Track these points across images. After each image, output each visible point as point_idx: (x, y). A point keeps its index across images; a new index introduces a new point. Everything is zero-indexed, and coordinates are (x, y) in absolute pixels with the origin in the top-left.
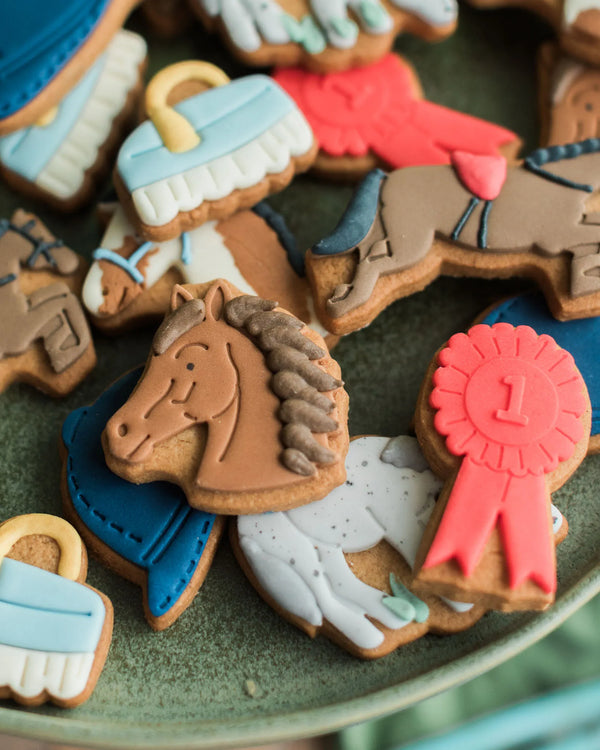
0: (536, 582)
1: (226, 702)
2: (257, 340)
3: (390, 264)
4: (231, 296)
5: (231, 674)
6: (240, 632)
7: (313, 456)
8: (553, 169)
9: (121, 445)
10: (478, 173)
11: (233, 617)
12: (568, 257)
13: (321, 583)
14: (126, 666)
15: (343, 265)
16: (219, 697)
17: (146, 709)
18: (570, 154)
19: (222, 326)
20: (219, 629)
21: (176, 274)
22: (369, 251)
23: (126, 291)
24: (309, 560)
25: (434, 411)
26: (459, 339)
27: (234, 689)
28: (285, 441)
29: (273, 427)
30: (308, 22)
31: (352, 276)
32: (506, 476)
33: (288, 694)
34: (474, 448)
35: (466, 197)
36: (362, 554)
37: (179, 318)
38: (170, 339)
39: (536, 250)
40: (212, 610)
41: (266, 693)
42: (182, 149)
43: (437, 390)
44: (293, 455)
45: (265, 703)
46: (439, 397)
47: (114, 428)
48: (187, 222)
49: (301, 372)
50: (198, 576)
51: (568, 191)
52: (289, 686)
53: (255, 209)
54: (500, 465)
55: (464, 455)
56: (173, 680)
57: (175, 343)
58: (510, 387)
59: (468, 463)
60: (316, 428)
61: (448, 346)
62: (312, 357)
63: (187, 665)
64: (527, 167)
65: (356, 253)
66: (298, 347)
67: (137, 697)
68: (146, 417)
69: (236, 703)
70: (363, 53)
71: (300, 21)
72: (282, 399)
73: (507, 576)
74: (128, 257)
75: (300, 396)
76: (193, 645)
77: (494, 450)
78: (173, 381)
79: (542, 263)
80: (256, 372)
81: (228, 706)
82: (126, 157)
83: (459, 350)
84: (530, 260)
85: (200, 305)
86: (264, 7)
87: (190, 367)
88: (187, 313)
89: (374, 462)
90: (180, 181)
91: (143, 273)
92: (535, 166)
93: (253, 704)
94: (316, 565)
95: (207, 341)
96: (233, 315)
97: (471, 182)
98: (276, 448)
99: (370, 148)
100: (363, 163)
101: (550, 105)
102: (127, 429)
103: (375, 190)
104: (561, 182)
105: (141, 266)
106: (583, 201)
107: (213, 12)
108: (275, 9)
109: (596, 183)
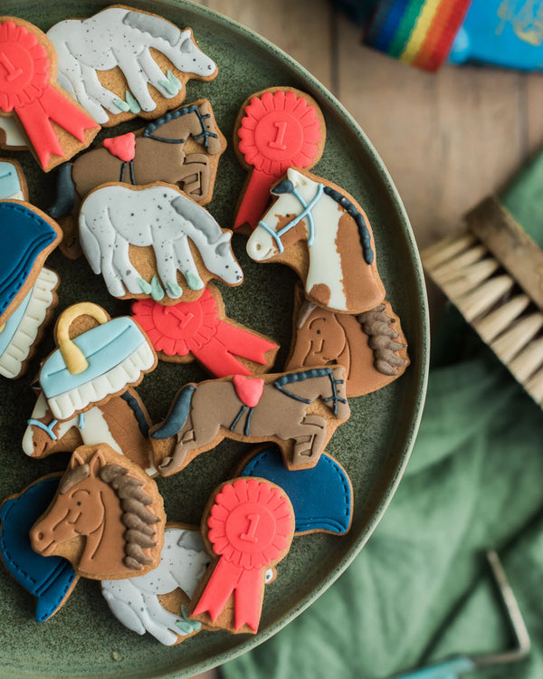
1: (102, 663)
2: (116, 492)
3: (193, 445)
4: (104, 463)
5: (105, 649)
6: (110, 627)
7: (141, 561)
8: (290, 388)
9: (40, 545)
10: (247, 393)
11: (107, 619)
12: (293, 442)
13: (145, 615)
14: (50, 644)
15: (169, 442)
16: (99, 661)
17: (61, 667)
18: (300, 379)
19: (98, 481)
20: (99, 625)
21: (76, 430)
22: (183, 437)
23: (47, 444)
25: (209, 529)
27: (107, 656)
28: (127, 552)
29: (121, 543)
30: (154, 280)
31: (172, 452)
32: (242, 569)
33: (134, 659)
34: (227, 553)
36: (167, 595)
37: (74, 476)
38: (70, 486)
40: (96, 615)
41: (123, 658)
42: (77, 372)
43: (212, 519)
44: (130, 560)
45: (122, 664)
46: (213, 522)
47: (36, 536)
48: (78, 414)
49: (139, 514)
51: (297, 402)
52: (135, 655)
53: (123, 397)
54: (239, 563)
55: (221, 555)
56: (75, 652)
57: (71, 488)
58: (250, 521)
59: (223, 561)
60: (144, 545)
61: (221, 492)
62: (146, 503)
63: (82, 644)
64: (275, 386)
65: (176, 437)
66: (138, 499)
67: (56, 661)
68: (54, 530)
69: (107, 664)
72: (128, 529)
74: (48, 425)
76: (85, 633)
77: (237, 555)
78: (69, 511)
79: (279, 442)
80: (115, 511)
81: (104, 665)
82: (44, 377)
83: (229, 494)
84: (273, 440)
85: (87, 469)
86: (128, 272)
87: (79, 504)
88: (78, 473)
89: (175, 545)
90: (75, 392)
91: (56, 434)
92: (280, 387)
93: (116, 664)
94: (142, 605)
95: (89, 489)
96: (104, 477)
97: (242, 398)
98: (122, 555)
99: (190, 351)
100: (187, 359)
101: (297, 329)
102: (42, 536)
103: (188, 400)
104: (293, 397)
105: (55, 429)
106: (305, 410)
107: (98, 272)
108: (135, 274)
109: (313, 398)
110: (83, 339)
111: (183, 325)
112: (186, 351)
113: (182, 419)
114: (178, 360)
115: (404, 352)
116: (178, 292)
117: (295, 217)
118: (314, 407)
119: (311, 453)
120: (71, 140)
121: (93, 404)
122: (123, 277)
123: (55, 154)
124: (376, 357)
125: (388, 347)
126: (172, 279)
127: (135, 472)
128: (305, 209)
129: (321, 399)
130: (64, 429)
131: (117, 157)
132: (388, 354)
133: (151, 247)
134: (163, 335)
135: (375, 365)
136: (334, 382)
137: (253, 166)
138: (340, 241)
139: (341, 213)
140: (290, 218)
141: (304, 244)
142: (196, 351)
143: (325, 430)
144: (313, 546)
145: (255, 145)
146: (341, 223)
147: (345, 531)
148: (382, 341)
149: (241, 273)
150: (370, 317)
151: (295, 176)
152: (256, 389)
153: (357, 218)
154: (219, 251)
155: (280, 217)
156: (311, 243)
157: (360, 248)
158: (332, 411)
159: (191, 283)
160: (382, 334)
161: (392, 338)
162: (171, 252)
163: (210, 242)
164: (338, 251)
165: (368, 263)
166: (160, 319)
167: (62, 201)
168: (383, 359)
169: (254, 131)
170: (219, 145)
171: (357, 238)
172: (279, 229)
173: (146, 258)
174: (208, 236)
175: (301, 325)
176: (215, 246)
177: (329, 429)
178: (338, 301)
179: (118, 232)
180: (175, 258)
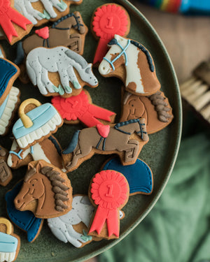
0: (115, 235)
1: (47, 257)
2: (49, 178)
3: (81, 156)
4: (42, 166)
5: (48, 251)
7: (63, 207)
8: (121, 128)
9: (18, 206)
10: (103, 131)
12: (125, 152)
13: (67, 233)
14: (24, 250)
15: (70, 156)
18: (126, 124)
19: (40, 174)
20: (45, 241)
21: (30, 155)
22: (76, 153)
23: (18, 161)
24: (64, 228)
25: (92, 194)
26: (98, 175)
27: (49, 255)
28: (56, 204)
29: (53, 200)
30: (60, 86)
31: (72, 160)
32: (108, 210)
33: (61, 255)
34: (101, 203)
35: (100, 137)
36: (76, 225)
37: (30, 173)
38: (28, 178)
39: (117, 150)
40: (43, 237)
41: (56, 255)
42: (28, 127)
43: (92, 189)
44: (58, 207)
45: (56, 257)
46: (93, 191)
47: (16, 201)
48: (31, 146)
50: (39, 231)
52: (61, 253)
54: (107, 207)
55: (98, 205)
56: (35, 253)
58: (109, 188)
59: (100, 208)
60: (64, 200)
61: (95, 177)
62: (62, 182)
63: (38, 250)
64: (115, 128)
65: (73, 153)
66: (59, 180)
67: (27, 257)
68: (23, 198)
69: (50, 258)
70: (74, 94)
71: (58, 87)
72: (56, 193)
73: (108, 234)
74: (18, 153)
75: (59, 193)
76: (39, 245)
77: (105, 204)
78: (29, 189)
79: (118, 153)
81: (48, 259)
82: (14, 130)
83: (98, 178)
84: (115, 152)
85: (35, 169)
86: (48, 83)
87: (33, 185)
89: (79, 203)
90: (28, 136)
91: (22, 157)
92: (117, 128)
93: (53, 258)
94: (66, 229)
95: (37, 178)
96: (43, 172)
97: (101, 133)
98: (54, 205)
99: (78, 118)
100: (76, 122)
101: (123, 105)
102: (19, 201)
103: (77, 136)
104: (123, 132)
105: (21, 154)
106: (129, 138)
107: (35, 84)
108: (51, 84)
109: (132, 132)
110: (30, 113)
111: (73, 107)
112: (76, 118)
113: (75, 144)
114: (72, 122)
115: (171, 112)
116: (70, 91)
117: (119, 54)
118: (133, 137)
119: (133, 156)
120: (21, 30)
121: (36, 141)
122: (46, 85)
123: (14, 36)
124: (159, 114)
125: (163, 110)
126: (67, 85)
127: (56, 169)
128: (123, 50)
129: (136, 133)
130: (25, 154)
131: (41, 37)
132: (164, 113)
133: (57, 72)
134: (65, 112)
135: (159, 118)
136: (141, 125)
137: (100, 37)
138: (139, 63)
139: (139, 51)
140: (117, 55)
141: (123, 66)
142: (80, 118)
143: (138, 146)
144: (137, 201)
145: (100, 28)
146: (139, 55)
147: (150, 192)
148: (161, 107)
149: (97, 80)
150: (155, 98)
151: (118, 37)
152: (107, 130)
153: (146, 53)
154: (87, 71)
155: (112, 55)
156: (126, 65)
157: (148, 65)
158: (141, 138)
159: (76, 86)
160: (161, 104)
161: (165, 106)
162: (66, 73)
163: (83, 68)
164: (139, 67)
165: (152, 71)
166: (64, 105)
167: (19, 57)
168: (162, 115)
169: (99, 22)
170: (84, 29)
171: (147, 61)
172: (112, 60)
173: (55, 77)
174: (82, 65)
175: (125, 103)
176: (85, 70)
177: (140, 146)
178: (140, 89)
179: (43, 66)
180: (68, 76)
